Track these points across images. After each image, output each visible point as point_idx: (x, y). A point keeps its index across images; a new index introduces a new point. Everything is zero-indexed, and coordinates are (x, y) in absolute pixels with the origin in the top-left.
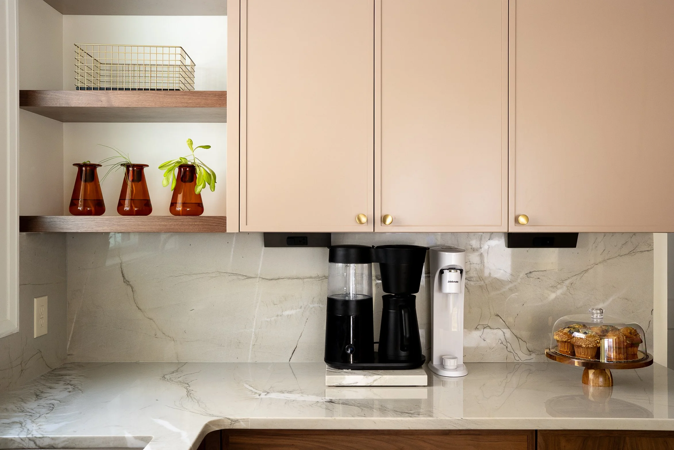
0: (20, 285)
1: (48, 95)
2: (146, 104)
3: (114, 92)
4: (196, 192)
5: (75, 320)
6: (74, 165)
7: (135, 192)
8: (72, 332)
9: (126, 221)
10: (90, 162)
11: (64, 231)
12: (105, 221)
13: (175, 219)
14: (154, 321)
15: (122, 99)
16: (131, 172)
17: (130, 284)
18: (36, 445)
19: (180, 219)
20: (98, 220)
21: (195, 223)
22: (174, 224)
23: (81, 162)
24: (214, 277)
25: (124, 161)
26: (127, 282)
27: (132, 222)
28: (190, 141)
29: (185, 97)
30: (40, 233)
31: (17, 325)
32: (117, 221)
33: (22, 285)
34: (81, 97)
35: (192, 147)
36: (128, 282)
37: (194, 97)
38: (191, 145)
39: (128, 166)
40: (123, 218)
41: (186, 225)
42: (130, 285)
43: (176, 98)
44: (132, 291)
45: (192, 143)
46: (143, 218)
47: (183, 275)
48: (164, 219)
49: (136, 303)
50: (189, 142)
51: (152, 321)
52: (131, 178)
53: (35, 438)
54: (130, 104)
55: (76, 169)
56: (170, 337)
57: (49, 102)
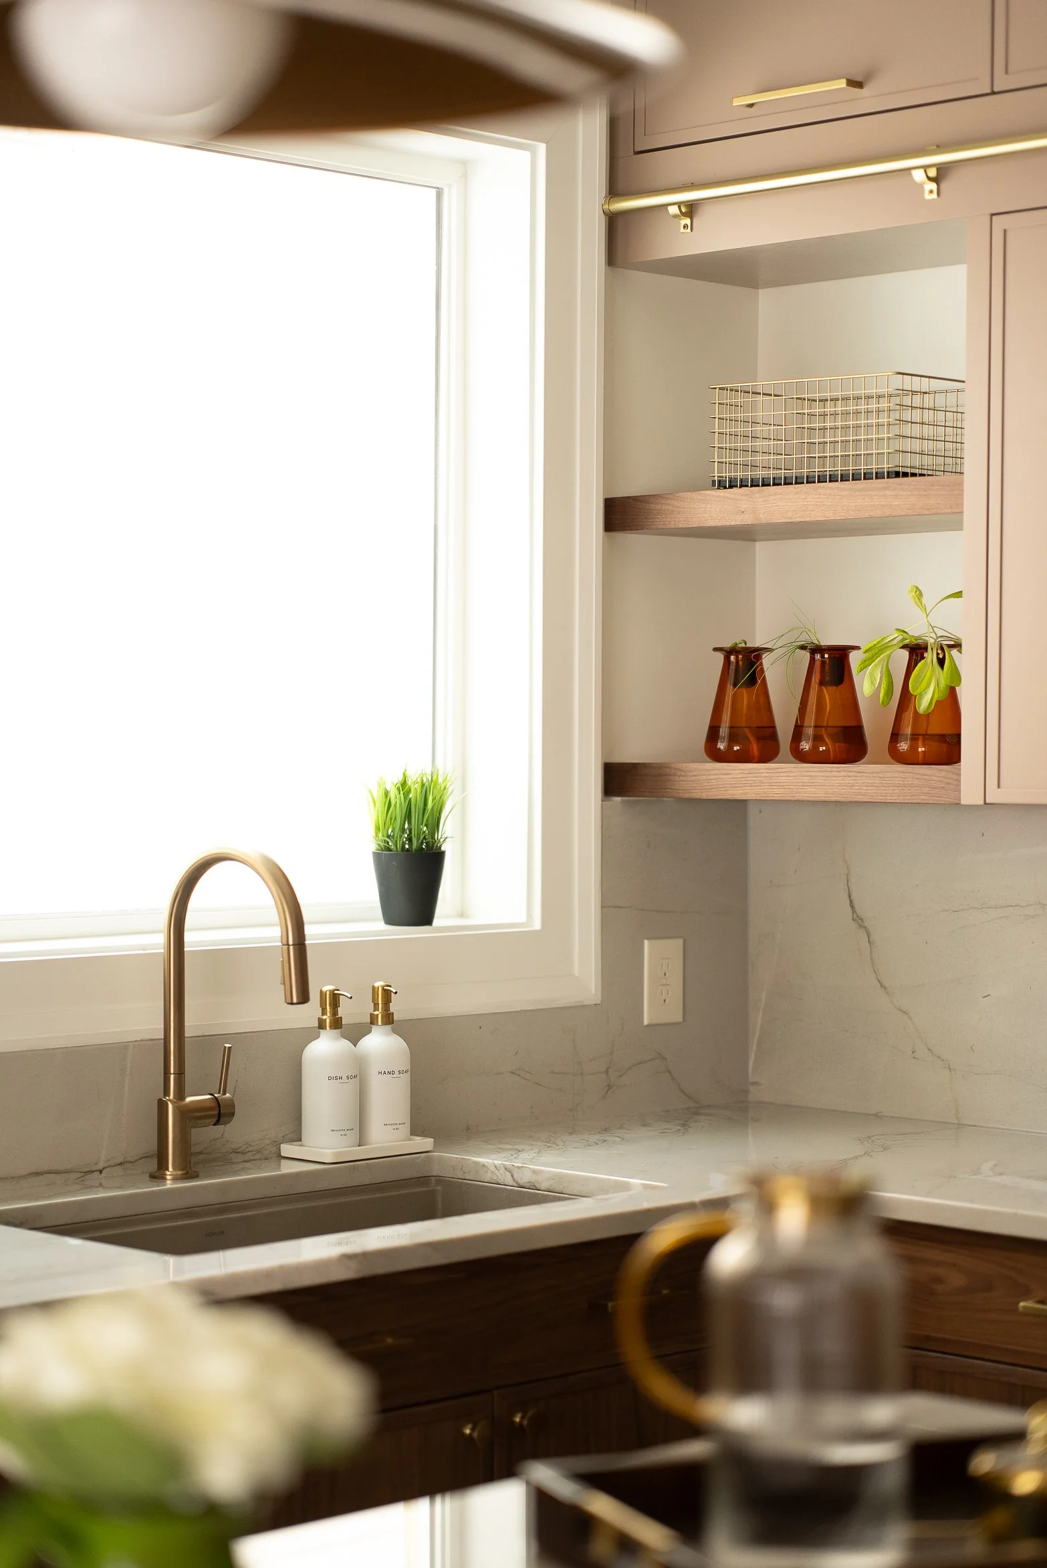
0: (602, 907)
1: (656, 504)
2: (818, 514)
3: (763, 491)
4: (919, 708)
5: (763, 1004)
6: (716, 649)
7: (830, 709)
8: (758, 1032)
9: (782, 774)
10: (746, 644)
11: (687, 795)
12: (746, 776)
13: (869, 773)
14: (910, 1019)
15: (776, 506)
16: (818, 665)
17: (866, 924)
18: (514, 1180)
19: (878, 773)
20: (737, 772)
21: (906, 782)
22: (865, 784)
23: (728, 644)
24: (1033, 917)
25: (803, 639)
26: (858, 920)
27: (793, 777)
28: (915, 589)
29: (888, 492)
30: (665, 799)
31: (596, 990)
32: (767, 775)
33: (608, 907)
34: (709, 506)
35: (921, 603)
36: (862, 920)
37: (905, 493)
38: (919, 599)
39: (816, 650)
40: (776, 768)
41: (889, 787)
42: (865, 927)
43: (872, 496)
44: (869, 942)
45: (921, 594)
46: (812, 769)
47: (967, 909)
48: (850, 771)
49: (876, 971)
50: (914, 593)
51: (906, 1016)
52: (816, 678)
53: (513, 1167)
54: (790, 514)
55: (720, 657)
56: (943, 1060)
57: (658, 520)
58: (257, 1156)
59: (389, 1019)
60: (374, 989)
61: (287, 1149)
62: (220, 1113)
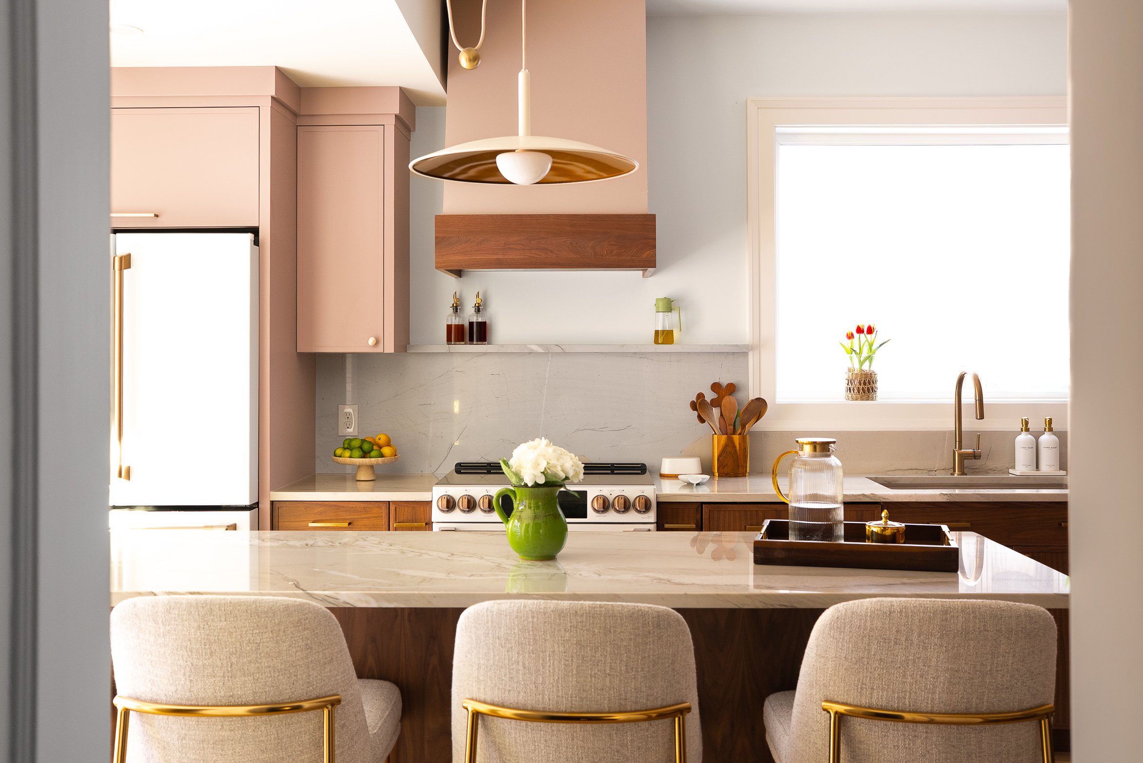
58: (1000, 472)
59: (1051, 430)
60: (1046, 419)
61: (1011, 471)
62: (975, 456)
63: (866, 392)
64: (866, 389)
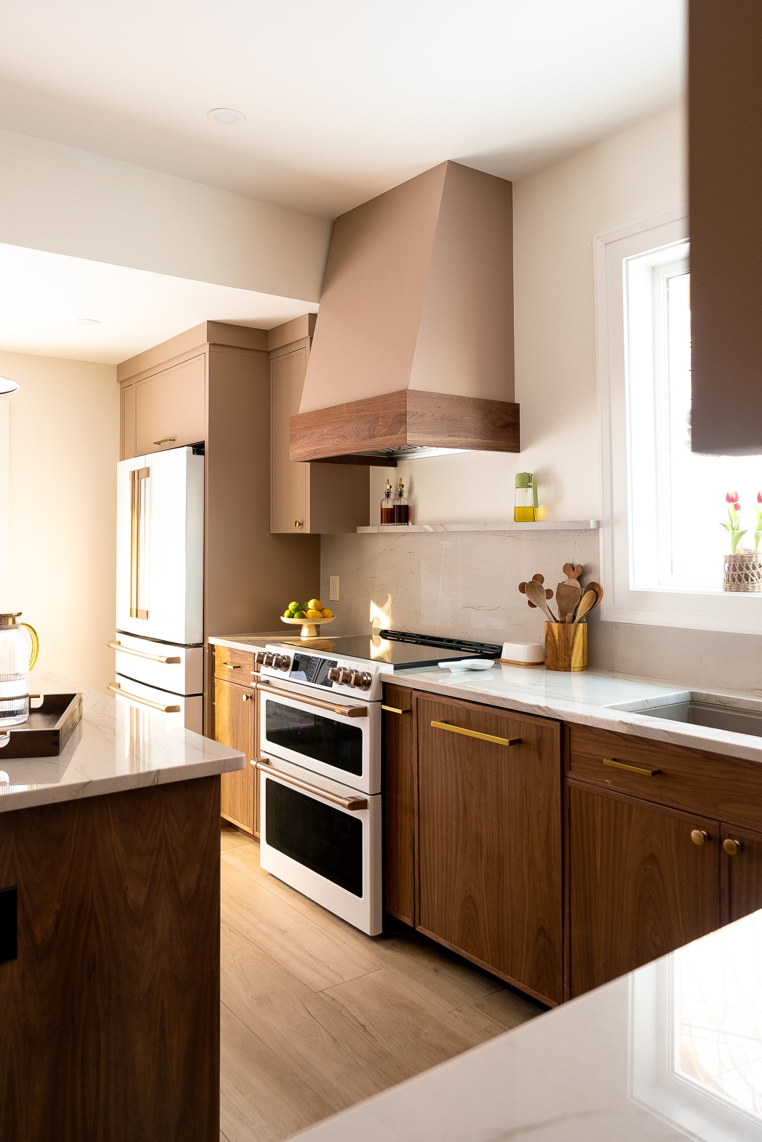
63: (737, 580)
64: (736, 577)
